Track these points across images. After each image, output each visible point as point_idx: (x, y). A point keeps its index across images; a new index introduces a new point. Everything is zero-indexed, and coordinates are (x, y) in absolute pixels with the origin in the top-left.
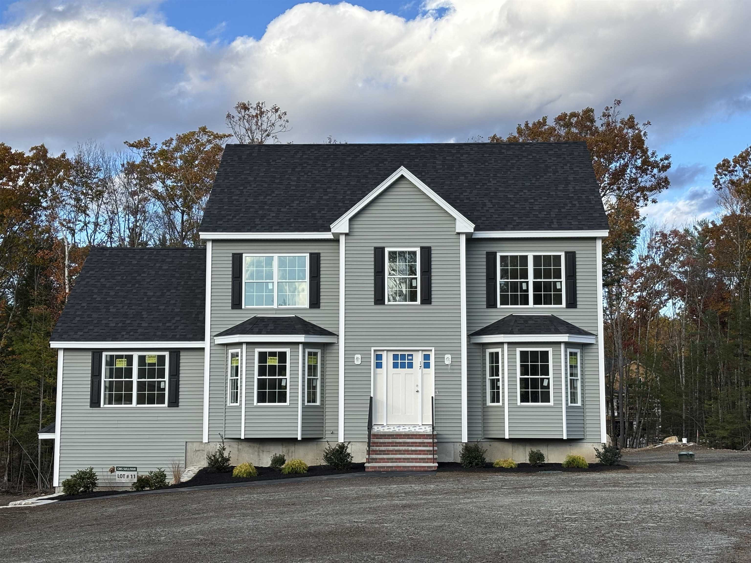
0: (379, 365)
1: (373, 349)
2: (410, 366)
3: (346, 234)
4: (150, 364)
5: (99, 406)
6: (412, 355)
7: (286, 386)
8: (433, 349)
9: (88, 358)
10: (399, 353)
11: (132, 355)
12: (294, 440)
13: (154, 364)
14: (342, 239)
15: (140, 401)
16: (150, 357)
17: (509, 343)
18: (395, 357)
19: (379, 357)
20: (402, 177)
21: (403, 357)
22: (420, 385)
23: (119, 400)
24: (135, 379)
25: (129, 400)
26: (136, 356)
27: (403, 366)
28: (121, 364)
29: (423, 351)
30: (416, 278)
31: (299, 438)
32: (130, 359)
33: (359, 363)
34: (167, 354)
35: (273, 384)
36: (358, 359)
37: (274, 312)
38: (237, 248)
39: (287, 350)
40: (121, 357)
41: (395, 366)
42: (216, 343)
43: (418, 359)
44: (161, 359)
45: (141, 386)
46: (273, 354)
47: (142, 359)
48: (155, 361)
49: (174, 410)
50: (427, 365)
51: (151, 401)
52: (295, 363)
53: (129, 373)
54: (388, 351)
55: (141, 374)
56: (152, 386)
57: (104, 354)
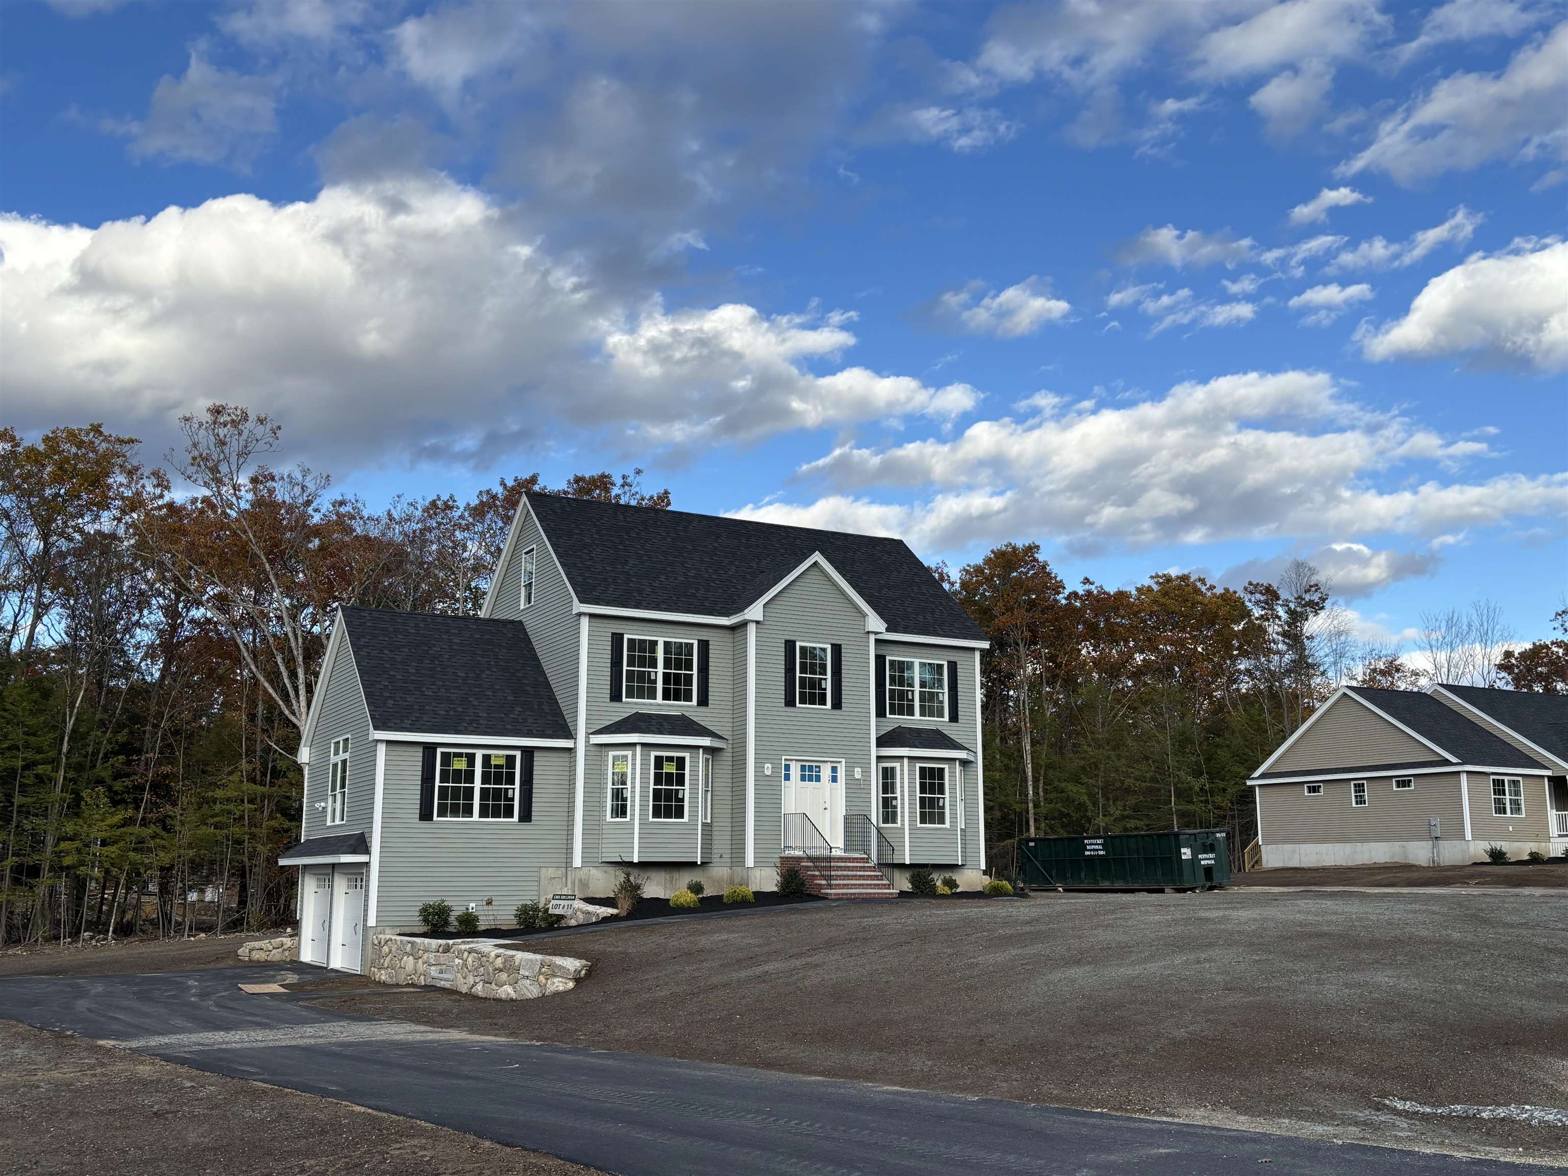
0: (787, 778)
1: (784, 757)
2: (818, 779)
3: (757, 622)
4: (496, 766)
5: (431, 819)
6: (819, 767)
7: (683, 799)
8: (843, 760)
9: (419, 754)
10: (807, 764)
11: (474, 754)
12: (694, 864)
13: (501, 767)
14: (752, 629)
15: (484, 813)
16: (497, 756)
17: (910, 758)
18: (803, 768)
19: (787, 767)
20: (816, 564)
21: (811, 767)
22: (828, 801)
23: (455, 812)
24: (478, 784)
25: (468, 811)
26: (479, 755)
27: (811, 780)
28: (460, 765)
29: (831, 762)
30: (825, 679)
31: (699, 863)
32: (471, 758)
33: (769, 773)
34: (518, 754)
35: (669, 795)
36: (768, 769)
37: (658, 708)
38: (617, 628)
39: (687, 755)
40: (460, 755)
41: (803, 778)
42: (591, 742)
43: (826, 772)
44: (511, 760)
45: (484, 793)
46: (670, 759)
47: (486, 759)
48: (502, 762)
49: (525, 826)
50: (834, 779)
51: (496, 815)
52: (694, 772)
53: (470, 776)
54: (797, 760)
55: (485, 779)
56: (497, 794)
57: (439, 751)
